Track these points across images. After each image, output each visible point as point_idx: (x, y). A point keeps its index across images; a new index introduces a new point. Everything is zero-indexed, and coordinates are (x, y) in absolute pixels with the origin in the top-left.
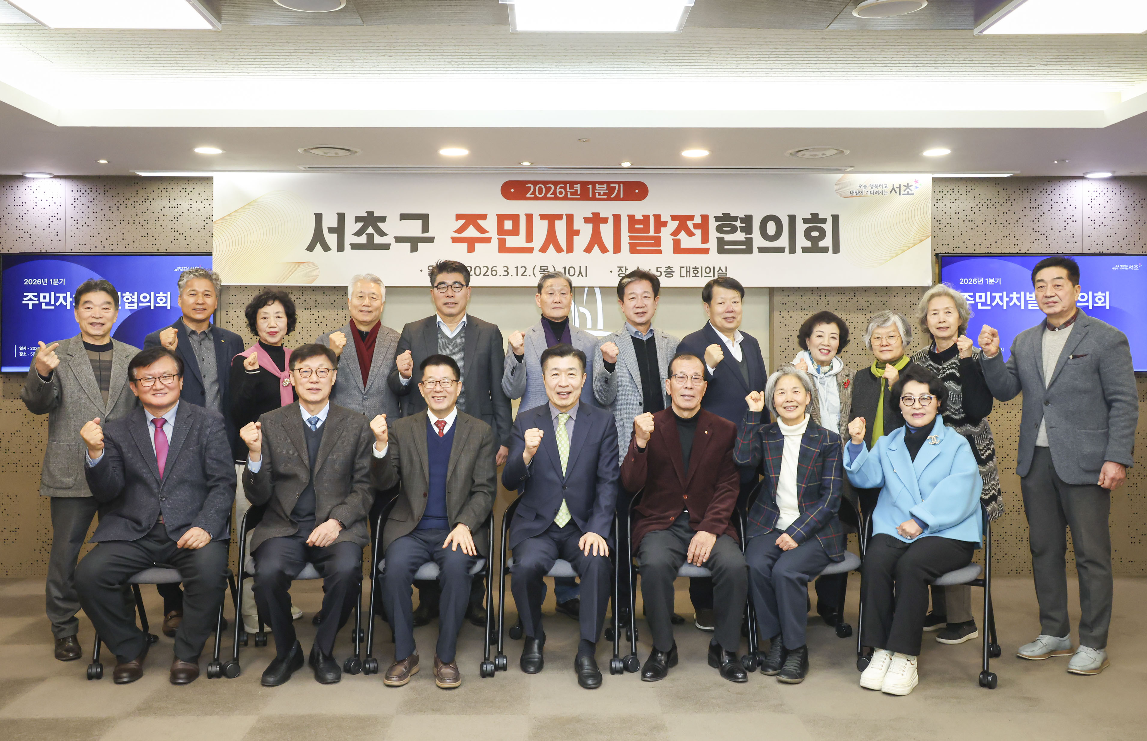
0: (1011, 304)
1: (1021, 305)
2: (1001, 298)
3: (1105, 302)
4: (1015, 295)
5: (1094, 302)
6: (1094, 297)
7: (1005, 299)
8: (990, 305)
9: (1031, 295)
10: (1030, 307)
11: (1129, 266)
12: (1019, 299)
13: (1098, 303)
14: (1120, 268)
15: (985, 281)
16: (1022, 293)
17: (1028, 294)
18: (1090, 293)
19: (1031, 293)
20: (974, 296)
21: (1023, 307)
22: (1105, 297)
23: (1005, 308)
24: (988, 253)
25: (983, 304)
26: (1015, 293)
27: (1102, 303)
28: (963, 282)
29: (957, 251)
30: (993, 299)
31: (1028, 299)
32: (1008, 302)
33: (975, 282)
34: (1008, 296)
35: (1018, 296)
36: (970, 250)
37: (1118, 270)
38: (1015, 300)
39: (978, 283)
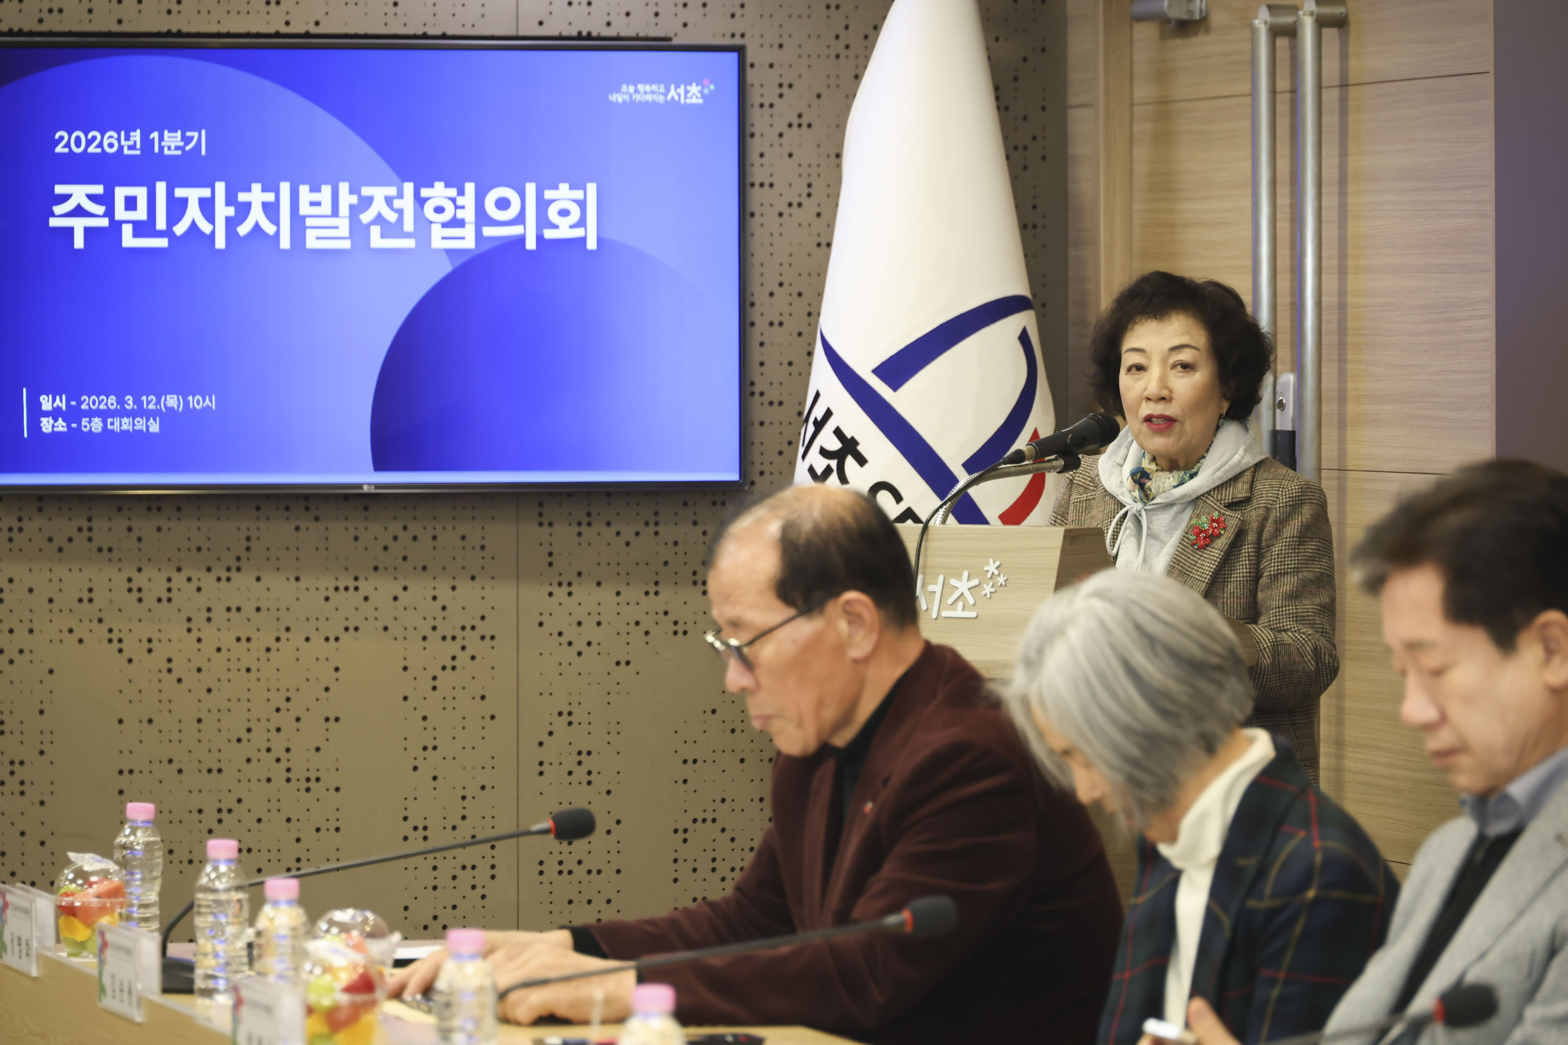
0: (243, 229)
1: (278, 233)
2: (207, 207)
3: (582, 223)
4: (256, 196)
5: (543, 221)
6: (543, 205)
7: (223, 211)
8: (168, 233)
9: (315, 197)
10: (312, 242)
11: (668, 90)
12: (271, 210)
13: (556, 227)
14: (637, 98)
15: (147, 143)
16: (285, 188)
17: (304, 190)
18: (531, 189)
19: (315, 189)
20: (106, 200)
21: (285, 243)
22: (582, 204)
23: (220, 243)
24: (169, 34)
25: (143, 229)
26: (256, 187)
27: (572, 227)
28: (68, 145)
29: (53, 24)
30: (177, 208)
31: (304, 209)
32: (231, 224)
33: (111, 145)
34: (230, 200)
35: (270, 197)
36: (104, 23)
37: (631, 106)
38: (257, 215)
39: (121, 148)
